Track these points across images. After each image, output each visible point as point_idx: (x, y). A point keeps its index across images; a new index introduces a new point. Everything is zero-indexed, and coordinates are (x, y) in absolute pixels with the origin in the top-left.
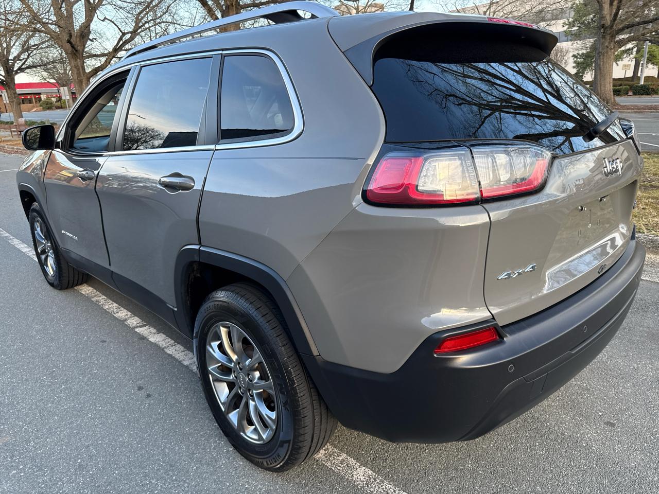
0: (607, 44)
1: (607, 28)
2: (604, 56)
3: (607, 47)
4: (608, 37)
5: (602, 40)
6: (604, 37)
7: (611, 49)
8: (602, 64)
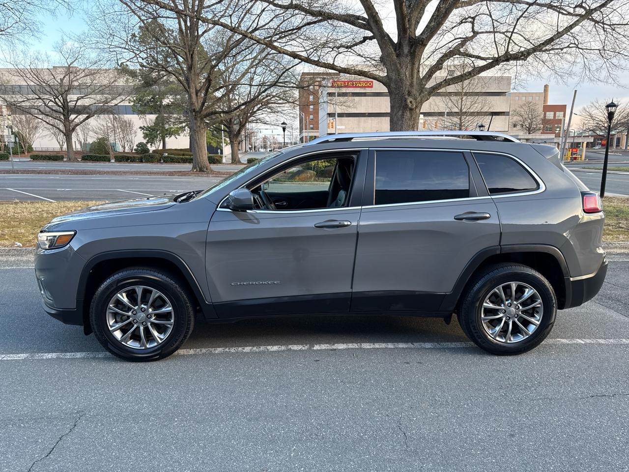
0: (198, 124)
1: (197, 112)
2: (198, 133)
3: (200, 127)
4: (199, 119)
5: (195, 121)
6: (196, 119)
7: (202, 128)
8: (197, 139)
